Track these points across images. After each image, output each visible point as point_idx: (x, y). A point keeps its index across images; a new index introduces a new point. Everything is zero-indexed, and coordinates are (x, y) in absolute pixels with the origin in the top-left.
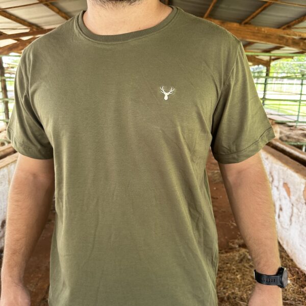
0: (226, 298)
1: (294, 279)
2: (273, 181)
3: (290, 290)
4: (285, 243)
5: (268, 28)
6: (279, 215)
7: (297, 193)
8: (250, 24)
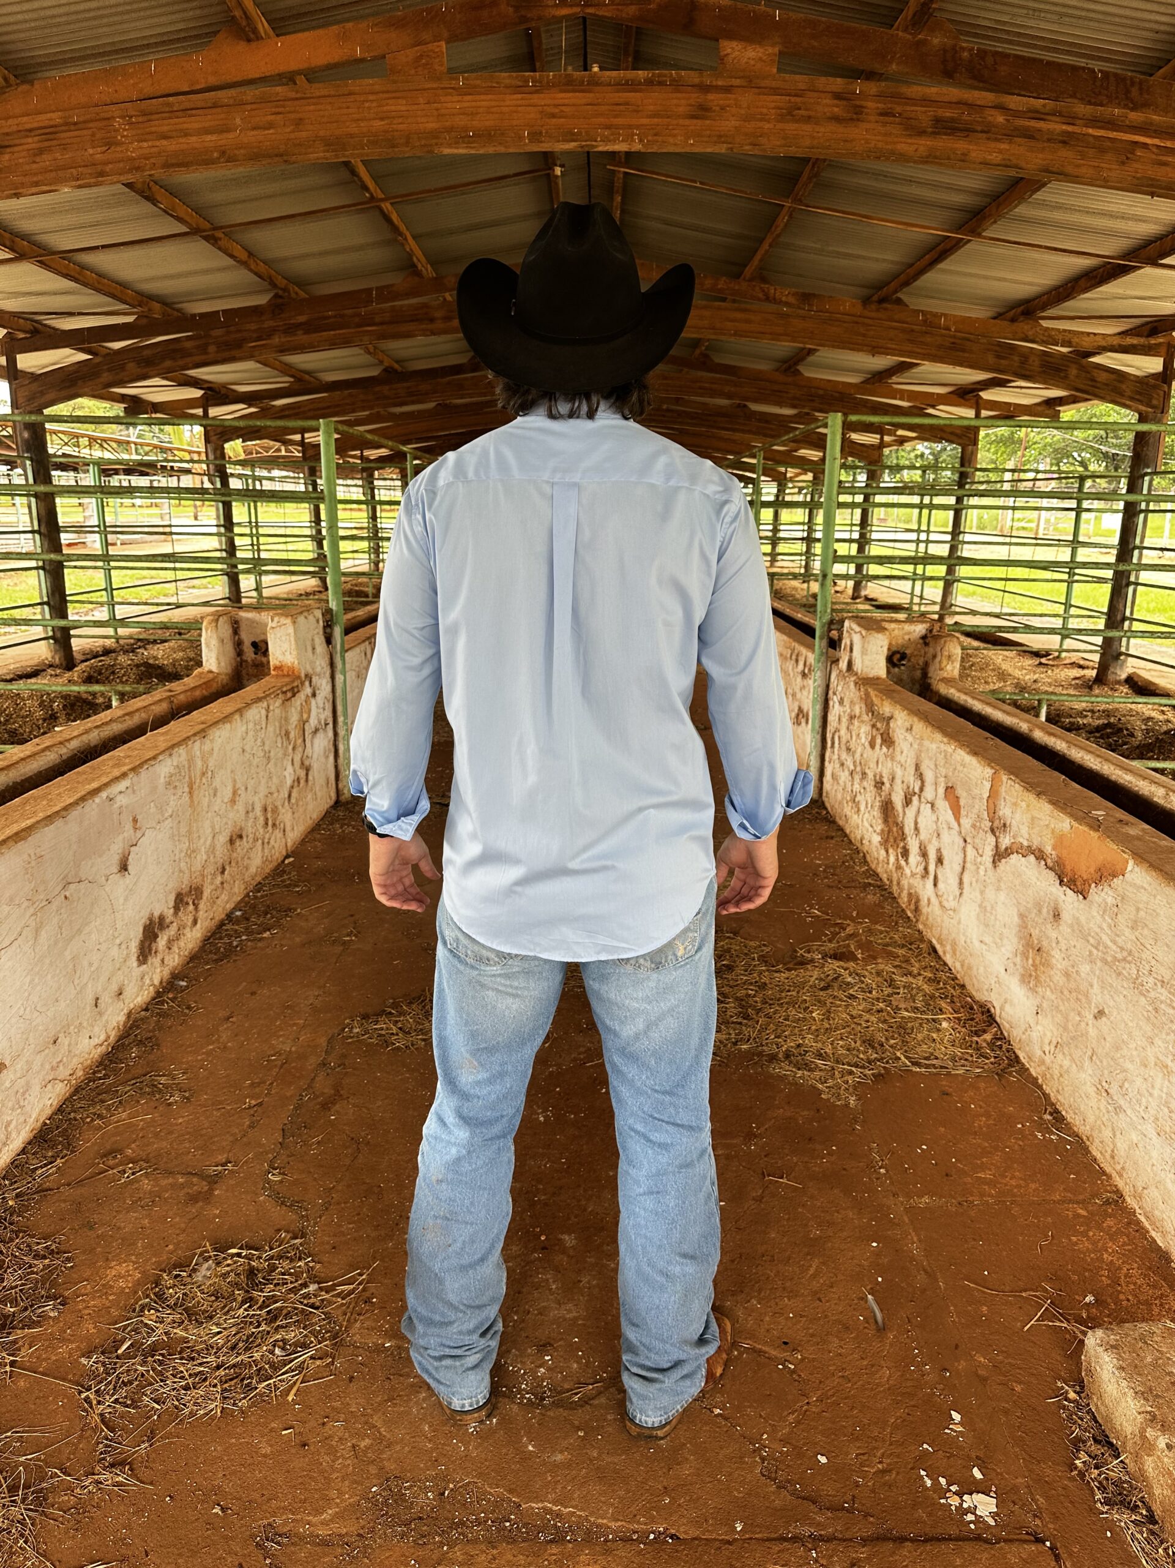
1: (959, 1019)
2: (921, 789)
3: (945, 1041)
4: (948, 948)
6: (936, 878)
7: (975, 806)
8: (899, 301)
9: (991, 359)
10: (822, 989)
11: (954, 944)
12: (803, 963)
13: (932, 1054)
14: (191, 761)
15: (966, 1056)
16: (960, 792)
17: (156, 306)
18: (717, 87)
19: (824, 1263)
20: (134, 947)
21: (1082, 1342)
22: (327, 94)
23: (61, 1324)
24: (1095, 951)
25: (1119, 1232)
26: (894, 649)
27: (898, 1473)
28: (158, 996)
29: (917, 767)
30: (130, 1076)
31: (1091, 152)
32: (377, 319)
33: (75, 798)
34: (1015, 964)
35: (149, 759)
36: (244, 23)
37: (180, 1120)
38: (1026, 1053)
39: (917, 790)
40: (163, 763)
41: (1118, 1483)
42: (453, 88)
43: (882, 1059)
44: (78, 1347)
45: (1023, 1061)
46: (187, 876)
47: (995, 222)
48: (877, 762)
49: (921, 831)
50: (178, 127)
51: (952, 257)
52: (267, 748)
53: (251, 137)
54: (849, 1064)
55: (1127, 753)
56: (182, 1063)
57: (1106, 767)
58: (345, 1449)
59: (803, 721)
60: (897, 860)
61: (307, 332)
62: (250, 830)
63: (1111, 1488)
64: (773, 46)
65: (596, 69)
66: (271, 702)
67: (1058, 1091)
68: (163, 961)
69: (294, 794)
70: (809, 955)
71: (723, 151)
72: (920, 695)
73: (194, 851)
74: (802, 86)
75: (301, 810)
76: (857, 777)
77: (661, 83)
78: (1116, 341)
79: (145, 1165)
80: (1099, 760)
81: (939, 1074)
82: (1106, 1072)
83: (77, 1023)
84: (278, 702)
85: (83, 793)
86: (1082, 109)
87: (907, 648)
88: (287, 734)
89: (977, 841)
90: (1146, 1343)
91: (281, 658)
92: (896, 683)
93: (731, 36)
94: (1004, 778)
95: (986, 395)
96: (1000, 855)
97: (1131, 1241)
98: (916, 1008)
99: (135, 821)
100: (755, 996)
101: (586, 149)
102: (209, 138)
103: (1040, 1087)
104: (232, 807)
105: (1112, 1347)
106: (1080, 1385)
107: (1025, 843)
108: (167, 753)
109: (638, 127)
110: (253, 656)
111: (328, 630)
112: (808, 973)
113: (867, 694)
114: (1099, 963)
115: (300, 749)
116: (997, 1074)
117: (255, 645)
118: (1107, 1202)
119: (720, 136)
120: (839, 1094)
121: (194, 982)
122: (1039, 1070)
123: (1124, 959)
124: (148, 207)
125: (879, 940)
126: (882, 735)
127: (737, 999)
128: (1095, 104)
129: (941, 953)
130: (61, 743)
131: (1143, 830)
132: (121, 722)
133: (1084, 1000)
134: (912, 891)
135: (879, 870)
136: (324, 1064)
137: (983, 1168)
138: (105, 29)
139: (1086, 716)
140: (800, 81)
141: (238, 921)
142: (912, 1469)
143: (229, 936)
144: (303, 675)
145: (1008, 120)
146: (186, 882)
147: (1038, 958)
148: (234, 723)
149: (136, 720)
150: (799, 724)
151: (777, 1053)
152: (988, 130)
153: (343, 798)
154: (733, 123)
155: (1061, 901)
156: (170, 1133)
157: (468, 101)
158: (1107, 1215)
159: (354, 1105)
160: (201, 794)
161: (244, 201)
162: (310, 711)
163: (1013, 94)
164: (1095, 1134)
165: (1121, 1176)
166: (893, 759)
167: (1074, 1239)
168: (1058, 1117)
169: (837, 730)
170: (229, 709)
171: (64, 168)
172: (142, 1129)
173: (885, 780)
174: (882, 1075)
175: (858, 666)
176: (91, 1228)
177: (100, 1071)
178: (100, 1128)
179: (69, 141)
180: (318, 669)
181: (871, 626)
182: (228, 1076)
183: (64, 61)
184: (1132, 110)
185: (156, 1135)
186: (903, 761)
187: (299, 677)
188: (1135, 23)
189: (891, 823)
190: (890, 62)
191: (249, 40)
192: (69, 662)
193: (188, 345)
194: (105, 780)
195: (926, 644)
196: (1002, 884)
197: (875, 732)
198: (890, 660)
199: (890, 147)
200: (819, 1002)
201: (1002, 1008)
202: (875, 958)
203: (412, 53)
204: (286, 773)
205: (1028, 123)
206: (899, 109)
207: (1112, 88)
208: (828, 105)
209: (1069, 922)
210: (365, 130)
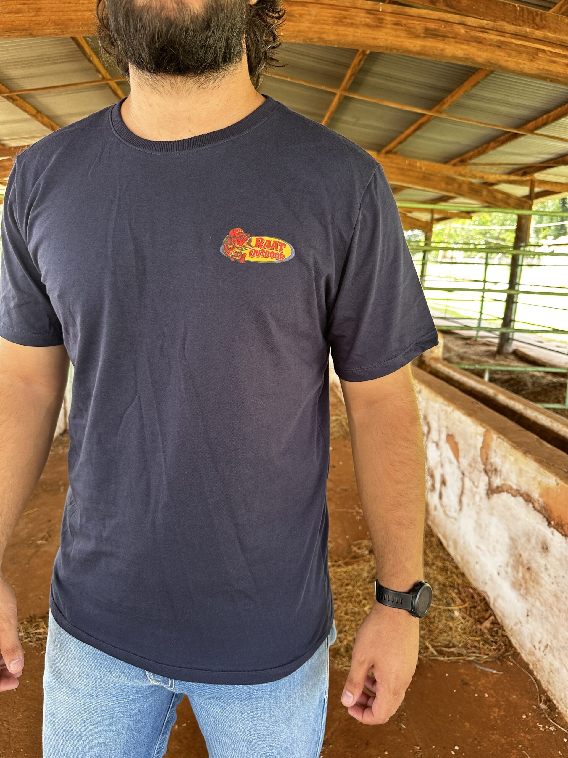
0: (342, 650)
1: (466, 608)
2: (429, 432)
3: (459, 629)
4: (451, 543)
5: (427, 163)
6: (441, 493)
7: (471, 452)
9: (443, 185)
11: (455, 543)
12: (356, 558)
13: (450, 642)
15: (476, 644)
16: (458, 439)
29: (425, 418)
31: (514, 53)
34: (507, 572)
38: (518, 640)
45: (515, 645)
67: (548, 682)
81: (457, 662)
86: (509, 28)
89: (473, 476)
94: (495, 436)
96: (492, 491)
103: (531, 672)
116: (498, 659)
119: (299, 32)
122: (529, 658)
128: (516, 25)
145: (467, 32)
147: (528, 575)
152: (456, 37)
154: (307, 24)
155: (549, 538)
163: (470, 16)
168: (552, 708)
184: (537, 29)
196: (494, 511)
199: (399, 44)
201: (495, 600)
205: (478, 34)
206: (404, 22)
207: (526, 16)
208: (362, 17)
209: (558, 556)
210: (80, 17)
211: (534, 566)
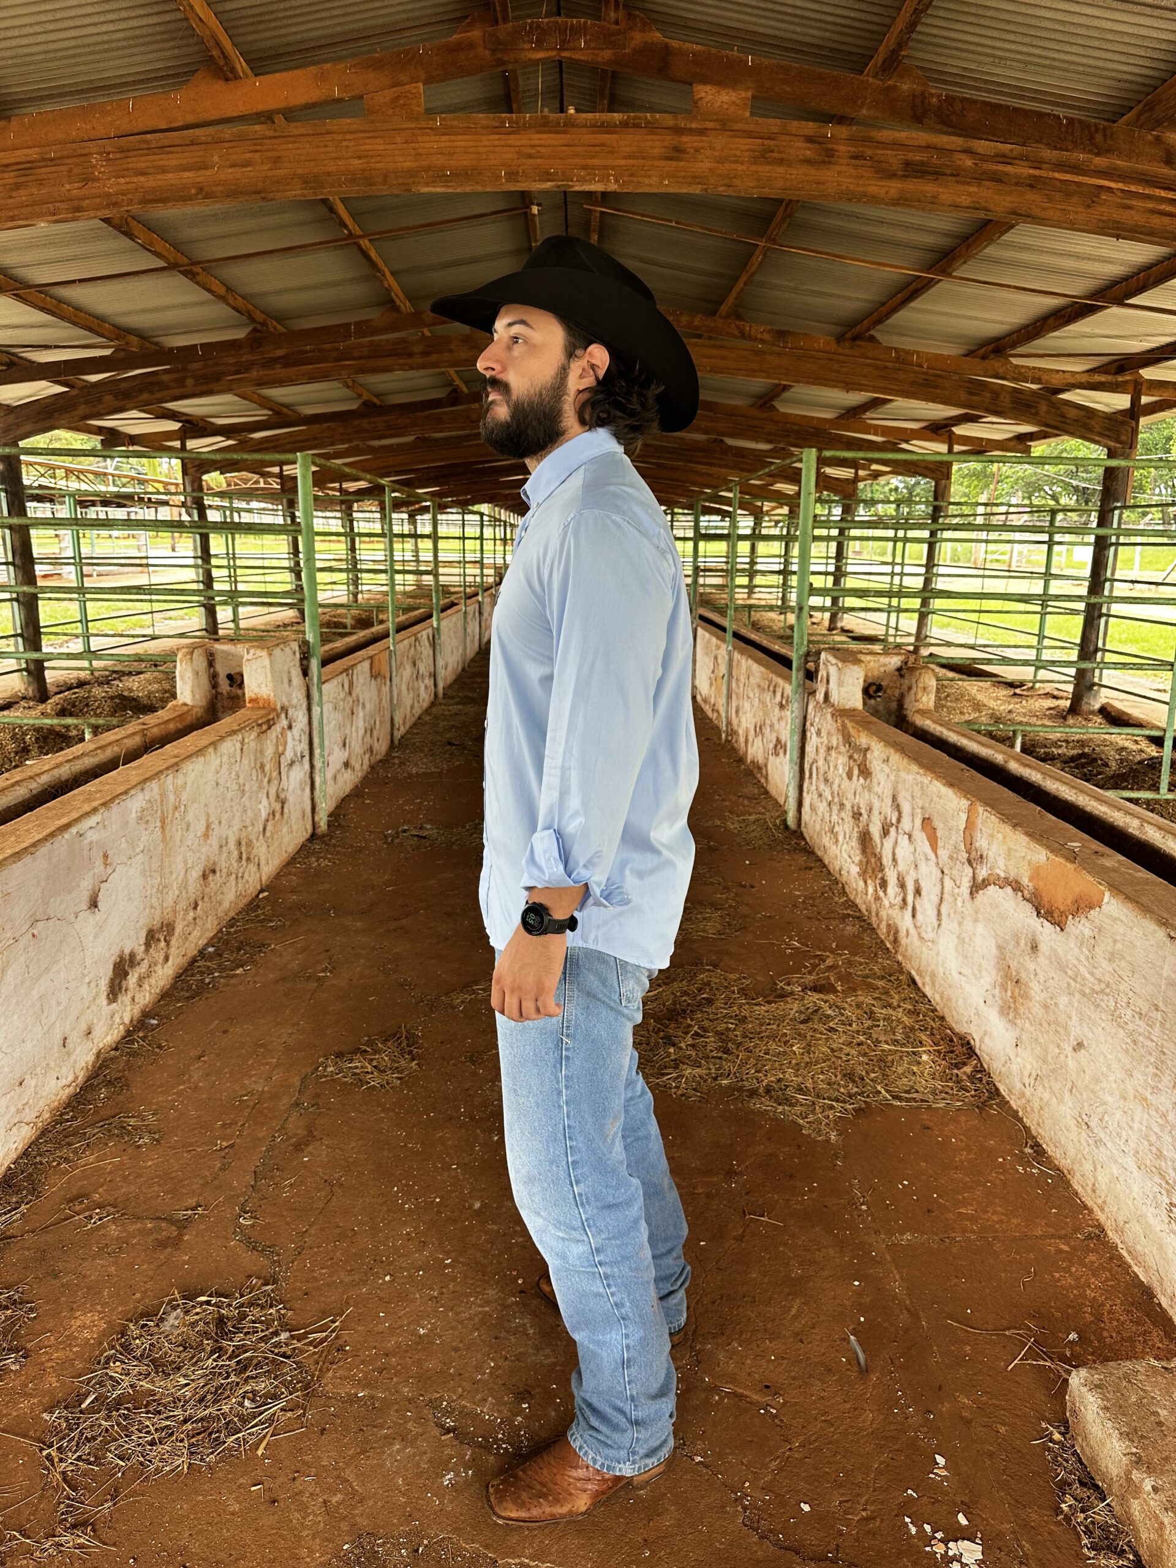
0: (761, 1090)
1: (939, 1052)
2: (899, 821)
3: (926, 1074)
4: (927, 979)
6: (914, 909)
7: (951, 839)
8: (872, 339)
9: (963, 396)
10: (802, 1022)
11: (933, 976)
12: (782, 996)
13: (912, 1087)
14: (163, 795)
15: (947, 1090)
16: (937, 823)
17: (134, 340)
18: (690, 129)
19: (805, 1304)
20: (104, 984)
21: (1066, 1381)
22: (305, 132)
23: (23, 1378)
24: (1073, 983)
25: (1101, 1267)
26: (871, 681)
27: (882, 1521)
28: (129, 1035)
29: (894, 798)
30: (98, 1118)
31: (1058, 195)
32: (356, 353)
33: (45, 834)
34: (994, 996)
35: (121, 794)
36: (222, 63)
37: (150, 1163)
38: (1006, 1085)
39: (894, 821)
40: (135, 798)
41: (1105, 1527)
42: (431, 128)
43: (863, 1093)
44: (40, 1401)
45: (1003, 1093)
46: (159, 911)
47: (965, 262)
48: (855, 793)
49: (899, 861)
50: (155, 163)
51: (924, 296)
52: (241, 781)
53: (230, 174)
54: (830, 1099)
55: (1101, 783)
56: (152, 1104)
57: (1081, 798)
58: (316, 1506)
59: (781, 752)
60: (876, 891)
61: (285, 366)
62: (224, 864)
63: (1097, 1532)
64: (746, 90)
65: (572, 111)
66: (246, 734)
67: (1038, 1124)
68: (133, 999)
69: (269, 828)
70: (789, 988)
71: (698, 192)
72: (896, 726)
73: (165, 887)
74: (775, 129)
75: (276, 843)
76: (835, 808)
77: (636, 126)
78: (1084, 378)
79: (113, 1210)
80: (1074, 791)
81: (920, 1108)
82: (1086, 1105)
83: (44, 1064)
84: (254, 735)
85: (53, 829)
86: (1048, 154)
87: (883, 680)
88: (262, 766)
89: (954, 872)
90: (1129, 1381)
91: (256, 690)
92: (872, 714)
93: (705, 81)
94: (981, 809)
95: (958, 430)
96: (977, 887)
97: (1114, 1277)
98: (896, 1041)
99: (106, 856)
100: (735, 1030)
101: (563, 189)
102: (186, 174)
103: (1020, 1120)
104: (205, 841)
105: (1097, 1386)
106: (1065, 1427)
107: (1002, 875)
108: (139, 787)
109: (613, 168)
110: (229, 688)
111: (305, 662)
112: (789, 1006)
113: (844, 726)
114: (1077, 996)
115: (276, 782)
116: (978, 1107)
117: (230, 677)
118: (1089, 1237)
119: (695, 177)
120: (820, 1130)
121: (165, 1021)
122: (1019, 1102)
123: (1102, 991)
124: (126, 242)
125: (858, 971)
126: (859, 766)
127: (717, 1033)
128: (1061, 149)
129: (920, 984)
130: (31, 778)
131: (1119, 861)
132: (92, 756)
133: (1062, 1032)
134: (891, 922)
135: (858, 901)
136: (297, 1104)
137: (964, 1203)
138: (82, 68)
139: (1061, 746)
140: (773, 124)
141: (210, 958)
142: (896, 1516)
143: (202, 973)
144: (279, 708)
145: (975, 164)
146: (157, 918)
147: (1017, 990)
148: (208, 757)
149: (108, 754)
150: (777, 755)
151: (758, 1088)
152: (957, 174)
153: (319, 831)
154: (707, 164)
155: (1038, 933)
156: (139, 1176)
157: (445, 142)
158: (1089, 1250)
159: (327, 1146)
160: (174, 829)
161: (222, 237)
162: (286, 743)
163: (981, 139)
164: (1076, 1167)
165: (1102, 1210)
166: (870, 790)
167: (1057, 1275)
168: (1039, 1151)
169: (815, 761)
170: (203, 743)
171: (41, 203)
172: (109, 1173)
173: (863, 811)
174: (863, 1110)
175: (834, 698)
176: (56, 1277)
177: (67, 1113)
178: (66, 1172)
179: (45, 177)
180: (295, 701)
181: (847, 657)
182: (199, 1117)
183: (42, 98)
184: (1097, 155)
185: (125, 1178)
186: (880, 792)
187: (275, 710)
188: (1097, 71)
189: (869, 854)
190: (861, 107)
191: (227, 80)
192: (42, 694)
193: (166, 378)
194: (75, 815)
195: (902, 676)
196: (980, 916)
197: (852, 763)
198: (866, 691)
199: (861, 189)
200: (800, 1035)
201: (981, 1041)
202: (855, 990)
203: (389, 94)
204: (260, 806)
205: (995, 167)
206: (869, 152)
207: (1077, 134)
208: (800, 148)
209: (1047, 954)
210: (342, 168)
211: (1023, 975)
